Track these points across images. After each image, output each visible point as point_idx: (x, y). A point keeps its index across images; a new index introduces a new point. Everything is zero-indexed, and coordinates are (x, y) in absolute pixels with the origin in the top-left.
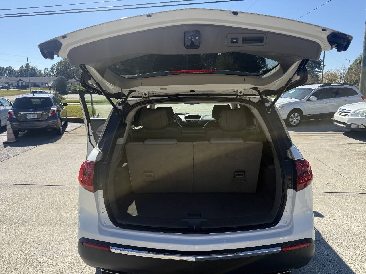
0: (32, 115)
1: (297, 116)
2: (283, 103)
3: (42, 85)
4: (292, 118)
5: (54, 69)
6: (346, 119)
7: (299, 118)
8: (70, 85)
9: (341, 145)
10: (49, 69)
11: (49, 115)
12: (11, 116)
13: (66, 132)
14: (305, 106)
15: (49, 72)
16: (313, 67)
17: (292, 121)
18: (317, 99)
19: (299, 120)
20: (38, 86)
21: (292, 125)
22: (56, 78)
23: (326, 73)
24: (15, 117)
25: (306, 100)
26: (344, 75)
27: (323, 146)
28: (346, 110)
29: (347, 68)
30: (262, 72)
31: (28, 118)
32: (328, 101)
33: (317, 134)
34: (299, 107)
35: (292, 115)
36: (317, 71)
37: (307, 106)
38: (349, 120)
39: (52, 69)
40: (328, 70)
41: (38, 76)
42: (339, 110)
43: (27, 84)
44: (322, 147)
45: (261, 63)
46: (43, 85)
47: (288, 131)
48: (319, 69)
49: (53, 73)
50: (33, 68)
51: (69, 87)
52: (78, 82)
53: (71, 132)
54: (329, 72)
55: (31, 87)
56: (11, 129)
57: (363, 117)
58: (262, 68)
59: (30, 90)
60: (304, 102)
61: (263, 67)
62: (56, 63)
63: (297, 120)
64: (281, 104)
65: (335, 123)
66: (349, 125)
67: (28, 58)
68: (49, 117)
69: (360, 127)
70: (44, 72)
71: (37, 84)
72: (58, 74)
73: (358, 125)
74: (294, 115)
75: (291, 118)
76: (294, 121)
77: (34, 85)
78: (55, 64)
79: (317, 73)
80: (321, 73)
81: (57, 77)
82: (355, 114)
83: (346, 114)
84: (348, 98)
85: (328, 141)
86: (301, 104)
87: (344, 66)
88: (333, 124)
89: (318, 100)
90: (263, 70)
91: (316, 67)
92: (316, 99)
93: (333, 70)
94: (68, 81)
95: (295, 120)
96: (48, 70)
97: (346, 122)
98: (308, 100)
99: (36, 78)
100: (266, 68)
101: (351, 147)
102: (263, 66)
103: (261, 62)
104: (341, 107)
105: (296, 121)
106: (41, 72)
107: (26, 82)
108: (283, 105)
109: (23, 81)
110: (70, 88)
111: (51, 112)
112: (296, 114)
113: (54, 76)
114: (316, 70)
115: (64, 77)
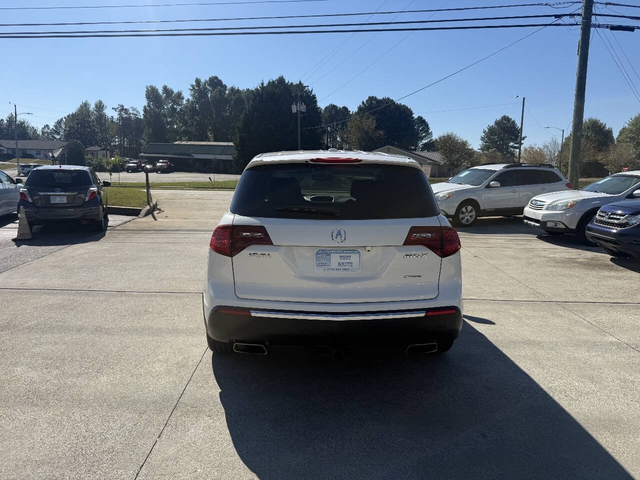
0: (59, 198)
1: (471, 211)
2: (450, 191)
3: (37, 154)
4: (463, 213)
5: (61, 127)
6: (539, 214)
7: (474, 213)
8: (89, 156)
9: (530, 250)
10: (52, 127)
11: (85, 199)
12: (25, 199)
13: (110, 228)
14: (483, 197)
15: (52, 133)
16: (507, 139)
17: (464, 218)
18: (501, 186)
19: (474, 217)
20: (31, 157)
21: (462, 224)
22: (65, 144)
23: (526, 150)
24: (30, 200)
25: (484, 187)
26: (554, 154)
27: (504, 251)
28: (540, 201)
29: (560, 142)
30: (423, 145)
31: (52, 202)
32: (518, 190)
33: (499, 238)
34: (474, 198)
35: (464, 209)
36: (512, 147)
37: (486, 195)
38: (544, 216)
39: (56, 126)
40: (530, 145)
41: (30, 139)
42: (532, 201)
43: (10, 152)
44: (502, 253)
45: (421, 131)
46: (40, 154)
47: (458, 233)
48: (516, 144)
49: (59, 134)
50: (22, 123)
51: (89, 159)
52: (105, 152)
53: (117, 228)
54: (532, 148)
55: (19, 157)
56: (26, 219)
57: (562, 212)
58: (422, 138)
59: (18, 163)
60: (482, 190)
61: (424, 137)
62: (65, 118)
63: (471, 216)
64: (446, 192)
65: (525, 221)
66: (543, 224)
67: (15, 106)
68: (85, 202)
69: (558, 225)
70: (41, 132)
71: (28, 152)
72: (68, 136)
73: (556, 223)
74: (466, 208)
75: (461, 213)
76: (466, 218)
77: (23, 153)
78: (62, 119)
79: (512, 149)
80: (518, 150)
81: (66, 141)
82: (551, 207)
83: (540, 207)
84: (547, 186)
85: (514, 245)
86: (476, 192)
87: (554, 140)
88: (523, 222)
89: (502, 188)
90: (424, 141)
91: (513, 140)
92: (499, 186)
93: (538, 146)
94: (87, 149)
95: (469, 216)
96: (48, 129)
97: (540, 218)
98: (488, 187)
99: (27, 141)
100: (429, 138)
101: (543, 253)
102: (424, 134)
103: (420, 128)
104: (534, 198)
105: (469, 218)
106: (35, 131)
107: (8, 149)
108: (450, 193)
109: (3, 146)
110: (90, 161)
111: (89, 194)
112: (470, 208)
113: (60, 139)
114: (512, 144)
115: (79, 142)
